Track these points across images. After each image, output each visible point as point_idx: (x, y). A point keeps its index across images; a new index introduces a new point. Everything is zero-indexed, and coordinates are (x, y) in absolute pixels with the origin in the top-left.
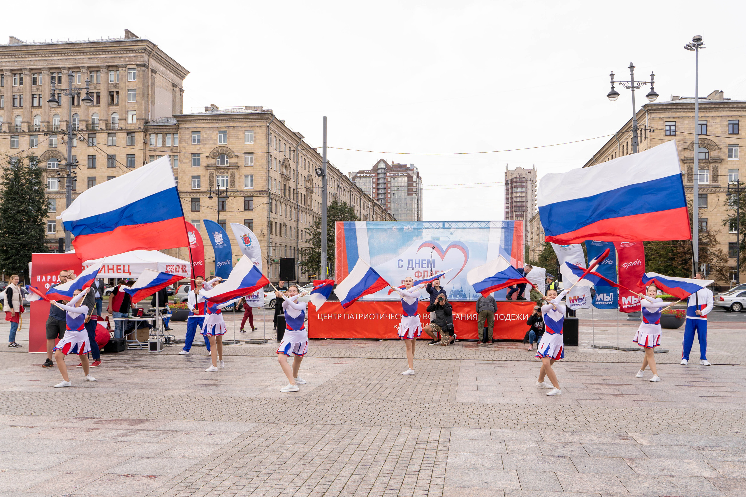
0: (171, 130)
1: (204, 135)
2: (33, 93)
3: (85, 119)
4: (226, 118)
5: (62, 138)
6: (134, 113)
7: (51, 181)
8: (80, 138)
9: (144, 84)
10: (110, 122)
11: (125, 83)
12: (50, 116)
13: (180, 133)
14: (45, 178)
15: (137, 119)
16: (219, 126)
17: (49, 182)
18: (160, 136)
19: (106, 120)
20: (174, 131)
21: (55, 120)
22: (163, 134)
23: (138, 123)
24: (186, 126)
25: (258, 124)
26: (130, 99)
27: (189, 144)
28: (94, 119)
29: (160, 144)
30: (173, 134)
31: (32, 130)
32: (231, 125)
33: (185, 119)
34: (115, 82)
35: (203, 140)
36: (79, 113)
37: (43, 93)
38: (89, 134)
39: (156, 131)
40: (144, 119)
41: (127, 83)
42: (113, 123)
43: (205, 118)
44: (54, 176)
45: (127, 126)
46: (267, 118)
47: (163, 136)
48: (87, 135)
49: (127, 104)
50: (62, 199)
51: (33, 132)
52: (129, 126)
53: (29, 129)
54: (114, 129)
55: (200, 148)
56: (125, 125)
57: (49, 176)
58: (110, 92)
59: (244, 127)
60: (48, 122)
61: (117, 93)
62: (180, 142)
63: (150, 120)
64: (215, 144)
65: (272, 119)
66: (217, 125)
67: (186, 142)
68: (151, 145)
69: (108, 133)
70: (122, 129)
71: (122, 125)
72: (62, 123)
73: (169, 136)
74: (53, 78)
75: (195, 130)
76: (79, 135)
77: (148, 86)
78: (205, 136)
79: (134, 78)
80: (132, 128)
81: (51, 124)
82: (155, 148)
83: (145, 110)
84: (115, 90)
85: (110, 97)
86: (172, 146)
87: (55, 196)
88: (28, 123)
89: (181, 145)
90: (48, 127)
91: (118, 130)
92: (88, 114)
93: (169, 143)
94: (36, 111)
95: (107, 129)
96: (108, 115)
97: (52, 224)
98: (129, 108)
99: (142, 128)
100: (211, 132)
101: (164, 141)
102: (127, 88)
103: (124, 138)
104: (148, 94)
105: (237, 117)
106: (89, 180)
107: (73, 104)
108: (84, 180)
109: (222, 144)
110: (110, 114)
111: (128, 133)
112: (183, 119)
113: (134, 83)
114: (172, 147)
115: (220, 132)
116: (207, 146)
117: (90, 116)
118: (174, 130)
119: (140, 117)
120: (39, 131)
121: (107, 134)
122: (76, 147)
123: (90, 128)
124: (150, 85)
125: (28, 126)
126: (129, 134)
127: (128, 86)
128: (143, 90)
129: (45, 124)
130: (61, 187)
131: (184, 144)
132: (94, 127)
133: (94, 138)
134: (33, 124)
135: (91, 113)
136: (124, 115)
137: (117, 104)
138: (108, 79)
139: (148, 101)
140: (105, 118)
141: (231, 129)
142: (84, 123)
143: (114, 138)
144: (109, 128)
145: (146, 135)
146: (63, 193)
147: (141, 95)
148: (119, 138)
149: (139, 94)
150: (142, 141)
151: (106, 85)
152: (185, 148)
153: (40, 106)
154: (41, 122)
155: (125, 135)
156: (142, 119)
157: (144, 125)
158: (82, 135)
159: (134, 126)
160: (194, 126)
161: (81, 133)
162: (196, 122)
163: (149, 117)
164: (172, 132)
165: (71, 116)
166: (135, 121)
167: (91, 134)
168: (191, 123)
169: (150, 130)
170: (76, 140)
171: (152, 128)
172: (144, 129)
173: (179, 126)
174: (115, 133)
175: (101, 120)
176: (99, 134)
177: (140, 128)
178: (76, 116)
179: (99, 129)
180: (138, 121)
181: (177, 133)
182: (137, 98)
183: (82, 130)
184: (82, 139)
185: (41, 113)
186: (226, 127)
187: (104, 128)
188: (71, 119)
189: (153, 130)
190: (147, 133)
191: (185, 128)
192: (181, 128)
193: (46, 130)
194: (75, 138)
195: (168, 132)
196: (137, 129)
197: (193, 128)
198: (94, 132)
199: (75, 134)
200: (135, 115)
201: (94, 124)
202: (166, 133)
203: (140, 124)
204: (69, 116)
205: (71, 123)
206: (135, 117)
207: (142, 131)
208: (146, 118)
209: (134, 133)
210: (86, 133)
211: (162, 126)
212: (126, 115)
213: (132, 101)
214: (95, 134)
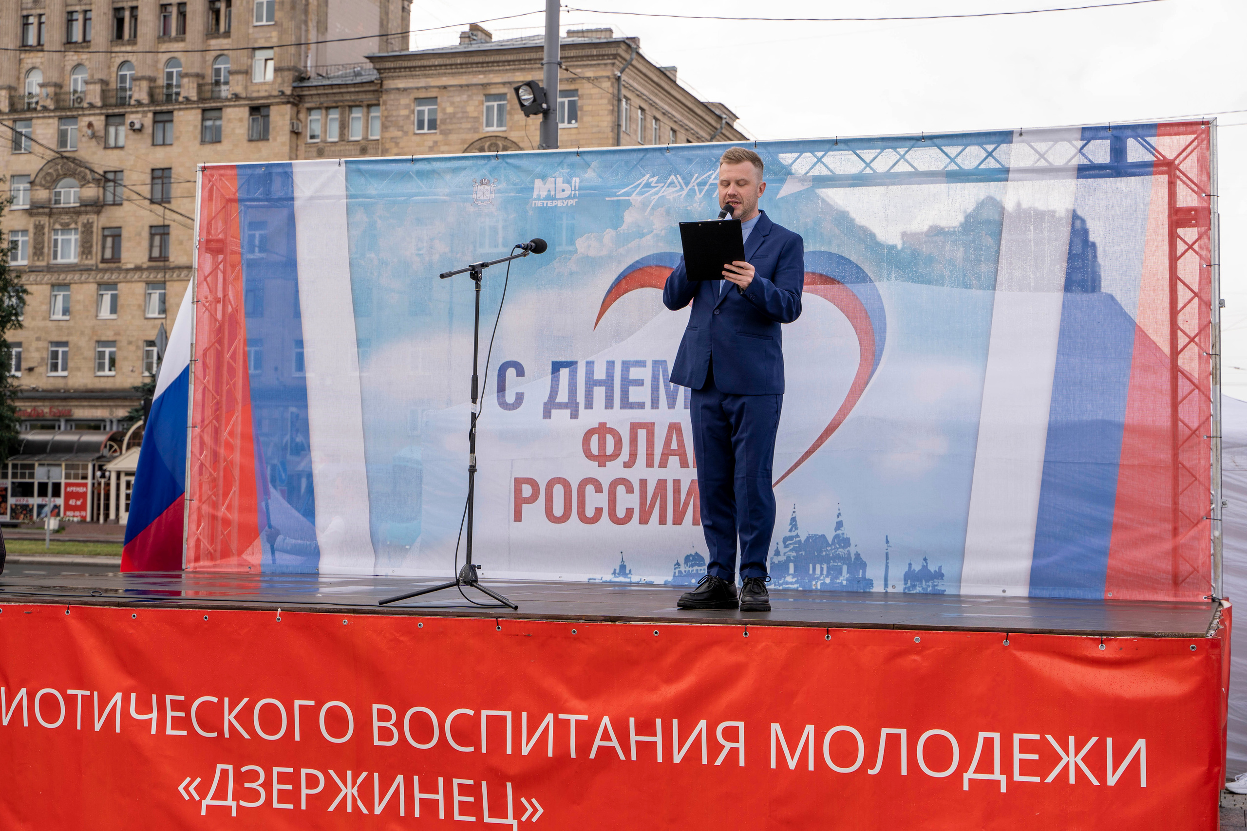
0: (362, 97)
1: (447, 106)
2: (25, 13)
3: (148, 73)
4: (503, 58)
5: (90, 125)
6: (269, 53)
7: (60, 237)
8: (132, 124)
10: (210, 78)
12: (62, 69)
13: (385, 103)
14: (46, 230)
15: (277, 70)
16: (485, 81)
17: (56, 241)
18: (334, 115)
19: (197, 75)
20: (368, 98)
21: (76, 81)
22: (343, 107)
23: (279, 80)
24: (401, 84)
25: (589, 73)
26: (259, 19)
27: (406, 133)
28: (170, 75)
29: (333, 136)
30: (369, 106)
31: (19, 107)
32: (519, 77)
33: (398, 64)
35: (443, 121)
36: (133, 60)
37: (46, 11)
38: (155, 113)
39: (323, 99)
40: (294, 69)
42: (217, 83)
43: (448, 61)
44: (68, 224)
45: (250, 89)
46: (615, 56)
47: (342, 114)
48: (150, 115)
49: (251, 31)
50: (85, 286)
51: (23, 111)
52: (255, 88)
53: (12, 105)
54: (219, 99)
55: (436, 143)
56: (246, 88)
57: (57, 226)
58: (213, 2)
60: (59, 86)
61: (229, 2)
62: (384, 127)
63: (311, 71)
64: (475, 130)
65: (628, 57)
66: (481, 79)
67: (401, 128)
68: (312, 137)
69: (204, 110)
70: (237, 97)
71: (236, 85)
72: (91, 87)
73: (357, 114)
75: (422, 94)
76: (130, 118)
78: (450, 110)
80: (263, 94)
81: (65, 89)
82: (321, 145)
83: (298, 45)
85: (211, 14)
86: (366, 139)
87: (69, 278)
88: (10, 88)
89: (388, 135)
90: (57, 98)
91: (227, 99)
92: (156, 62)
93: (356, 133)
94: (30, 59)
95: (201, 99)
96: (204, 61)
97: (61, 350)
98: (256, 40)
99: (288, 91)
100: (465, 97)
101: (344, 126)
103: (241, 120)
104: (308, 4)
105: (533, 55)
106: (152, 236)
107: (119, 35)
108: (139, 234)
109: (494, 129)
110: (210, 58)
111: (255, 110)
112: (391, 65)
114: (363, 143)
115: (489, 97)
116: (453, 137)
117: (161, 65)
118: (370, 96)
119: (284, 64)
120: (35, 109)
121: (199, 111)
122: (122, 148)
123: (161, 96)
125: (11, 98)
126: (257, 110)
129: (51, 90)
130: (83, 253)
131: (394, 133)
132: (169, 96)
133: (168, 125)
134: (24, 91)
135: (163, 58)
136: (245, 60)
137: (227, 34)
139: (306, 22)
140: (196, 70)
142: (145, 85)
143: (218, 123)
144: (208, 95)
145: (298, 112)
146: (88, 270)
147: (288, 6)
148: (229, 121)
149: (282, 3)
150: (287, 128)
152: (397, 144)
153: (39, 47)
154: (41, 86)
155: (244, 112)
156: (289, 69)
157: (295, 84)
158: (139, 116)
159: (267, 87)
160: (422, 82)
161: (137, 112)
162: (427, 72)
163: (309, 64)
164: (365, 103)
165: (114, 69)
166: (270, 75)
167: (161, 112)
168: (412, 76)
169: (307, 99)
170: (123, 130)
171: (314, 92)
172: (292, 95)
173: (381, 84)
174: (220, 109)
175: (186, 75)
176: (181, 113)
177: (283, 93)
178: (125, 66)
179: (181, 99)
180: (279, 74)
181: (378, 105)
182: (278, 15)
183: (139, 103)
184: (137, 126)
185: (42, 63)
186: (504, 84)
187: (194, 96)
188: (114, 75)
189: (316, 99)
190: (301, 106)
191: (398, 89)
192: (388, 91)
193: (52, 107)
194: (123, 124)
195: (354, 101)
196: (275, 97)
197: (418, 89)
198: (170, 107)
199: (123, 115)
200: (272, 59)
201: (169, 86)
202: (350, 104)
203: (283, 82)
204: (109, 67)
205: (113, 86)
206: (271, 64)
207: (288, 102)
208: (301, 66)
209: (267, 106)
210: (150, 111)
211: (339, 86)
212: (250, 60)
213: (264, 23)
214: (171, 112)
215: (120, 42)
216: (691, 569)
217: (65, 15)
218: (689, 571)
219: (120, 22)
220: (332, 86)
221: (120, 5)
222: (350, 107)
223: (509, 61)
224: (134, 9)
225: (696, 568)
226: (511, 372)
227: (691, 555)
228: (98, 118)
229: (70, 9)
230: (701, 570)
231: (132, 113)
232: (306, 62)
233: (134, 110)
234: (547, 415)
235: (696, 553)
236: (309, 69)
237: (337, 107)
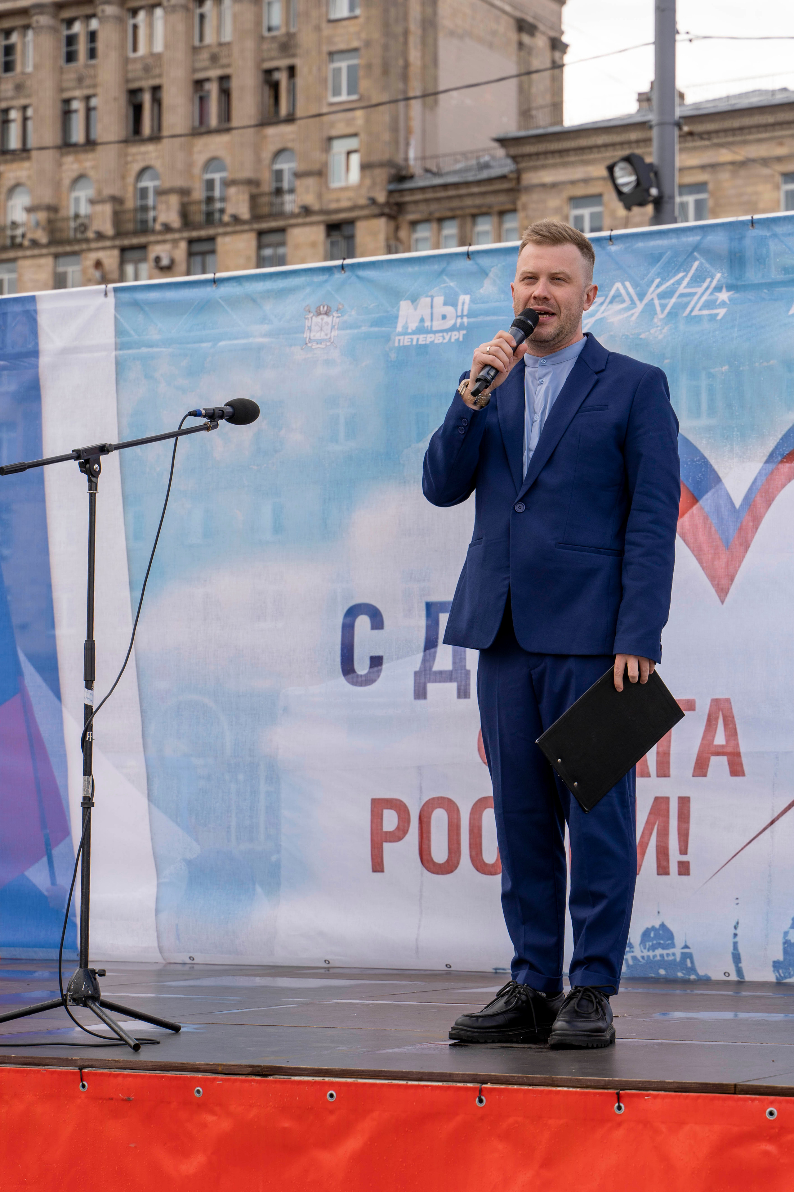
0: (491, 200)
2: (4, 105)
3: (179, 182)
5: (98, 264)
6: (353, 143)
8: (158, 259)
9: (386, 25)
10: (268, 186)
11: (318, 29)
12: (57, 185)
13: (525, 207)
15: (365, 167)
18: (451, 227)
19: (250, 182)
20: (499, 201)
21: (77, 200)
22: (463, 217)
23: (368, 182)
24: (547, 177)
26: (337, 92)
28: (210, 184)
30: (502, 213)
32: (725, 155)
33: (542, 148)
34: (283, 30)
36: (157, 164)
37: (33, 101)
38: (191, 242)
39: (434, 207)
40: (390, 163)
41: (327, 30)
42: (279, 192)
45: (326, 197)
47: (462, 228)
48: (183, 245)
49: (325, 111)
52: (333, 196)
54: (281, 215)
56: (320, 196)
58: (269, 72)
59: (779, 159)
60: (53, 209)
61: (292, 70)
63: (415, 166)
69: (261, 234)
70: (307, 211)
71: (306, 194)
72: (99, 208)
73: (485, 224)
74: (71, 40)
75: (580, 191)
76: (156, 250)
77: (406, 33)
79: (352, 8)
80: (345, 204)
81: (63, 213)
83: (394, 129)
84: (284, 63)
85: (267, 91)
90: (51, 227)
91: (293, 215)
92: (190, 165)
94: (13, 173)
95: (256, 217)
96: (258, 160)
98: (333, 125)
99: (381, 198)
102: (325, 49)
103: (314, 245)
104: (406, 65)
105: (747, 121)
110: (267, 155)
112: (532, 149)
113: (352, 27)
117: (197, 170)
118: (502, 198)
119: (375, 158)
120: (21, 246)
121: (253, 235)
123: (198, 215)
124: (414, 27)
126: (337, 228)
127: (330, 40)
128: (386, 48)
129: (42, 216)
132: (209, 215)
133: (209, 258)
135: (200, 159)
136: (317, 156)
137: (291, 118)
138: (258, 23)
139: (407, 93)
140: (247, 173)
141: (724, 176)
142: (174, 200)
143: (281, 250)
144: (265, 210)
145: (397, 228)
147: (377, 71)
148: (297, 245)
149: (369, 66)
151: (250, 44)
153: (25, 152)
154: (29, 210)
155: (318, 233)
156: (381, 165)
157: (392, 187)
158: (168, 246)
159: (351, 194)
160: (578, 173)
161: (164, 242)
162: (585, 157)
163: (412, 154)
164: (496, 209)
165: (131, 179)
166: (354, 176)
167: (199, 240)
168: (565, 165)
169: (411, 208)
170: (145, 268)
171: (419, 196)
172: (387, 204)
173: (518, 179)
174: (282, 230)
175: (233, 182)
176: (228, 239)
177: (373, 201)
178: (147, 175)
179: (226, 218)
180: (368, 173)
181: (514, 211)
182: (364, 84)
183: (167, 228)
184: (165, 262)
185: (29, 177)
186: (703, 167)
187: (244, 212)
188: (130, 189)
189: (423, 207)
190: (401, 219)
191: (544, 186)
192: (529, 189)
193: (44, 240)
194: (144, 259)
195: (479, 207)
196: (362, 207)
197: (573, 183)
198: (211, 232)
199: (143, 247)
200: (355, 151)
201: (210, 200)
202: (474, 211)
203: (374, 184)
204: (123, 177)
205: (130, 204)
206: (355, 159)
207: (382, 215)
208: (399, 159)
209: (351, 222)
210: (182, 239)
211: (456, 185)
212: (324, 156)
213: (344, 97)
214: (212, 239)
215: (137, 138)
216: (651, 954)
217: (59, 106)
218: (648, 957)
219: (137, 110)
220: (445, 186)
221: (135, 85)
222: (474, 216)
223: (709, 133)
224: (156, 90)
225: (659, 952)
226: (363, 622)
227: (653, 928)
228: (108, 253)
229: (66, 95)
230: (668, 955)
231: (158, 242)
232: (406, 153)
233: (160, 238)
234: (420, 693)
235: (663, 926)
236: (412, 162)
237: (453, 218)
